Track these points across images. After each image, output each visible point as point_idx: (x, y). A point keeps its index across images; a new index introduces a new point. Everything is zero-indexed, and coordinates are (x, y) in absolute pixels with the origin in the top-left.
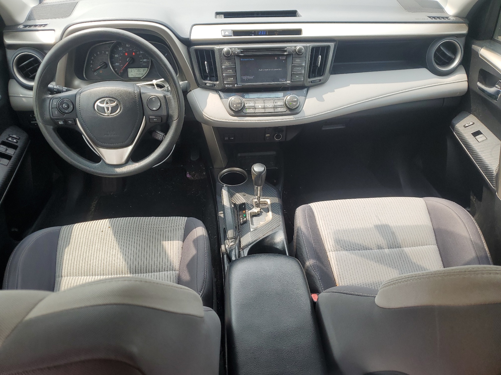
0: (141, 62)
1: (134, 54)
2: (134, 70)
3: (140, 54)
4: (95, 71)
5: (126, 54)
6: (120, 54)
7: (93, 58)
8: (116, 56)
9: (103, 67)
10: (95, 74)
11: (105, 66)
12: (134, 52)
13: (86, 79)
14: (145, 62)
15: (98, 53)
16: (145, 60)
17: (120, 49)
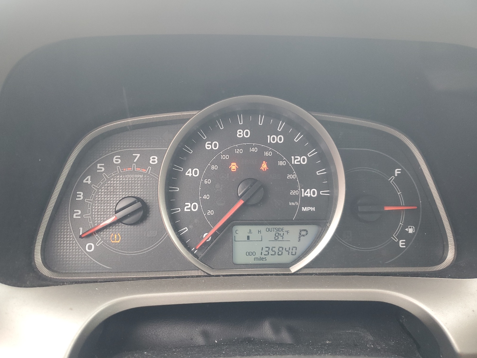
0: (295, 198)
1: (264, 166)
2: (259, 232)
3: (287, 169)
4: (89, 235)
5: (234, 167)
6: (210, 167)
7: (88, 180)
8: (189, 173)
9: (124, 222)
10: (90, 248)
11: (140, 214)
12: (267, 159)
13: (45, 271)
14: (307, 201)
15: (117, 160)
16: (309, 193)
17: (208, 146)
